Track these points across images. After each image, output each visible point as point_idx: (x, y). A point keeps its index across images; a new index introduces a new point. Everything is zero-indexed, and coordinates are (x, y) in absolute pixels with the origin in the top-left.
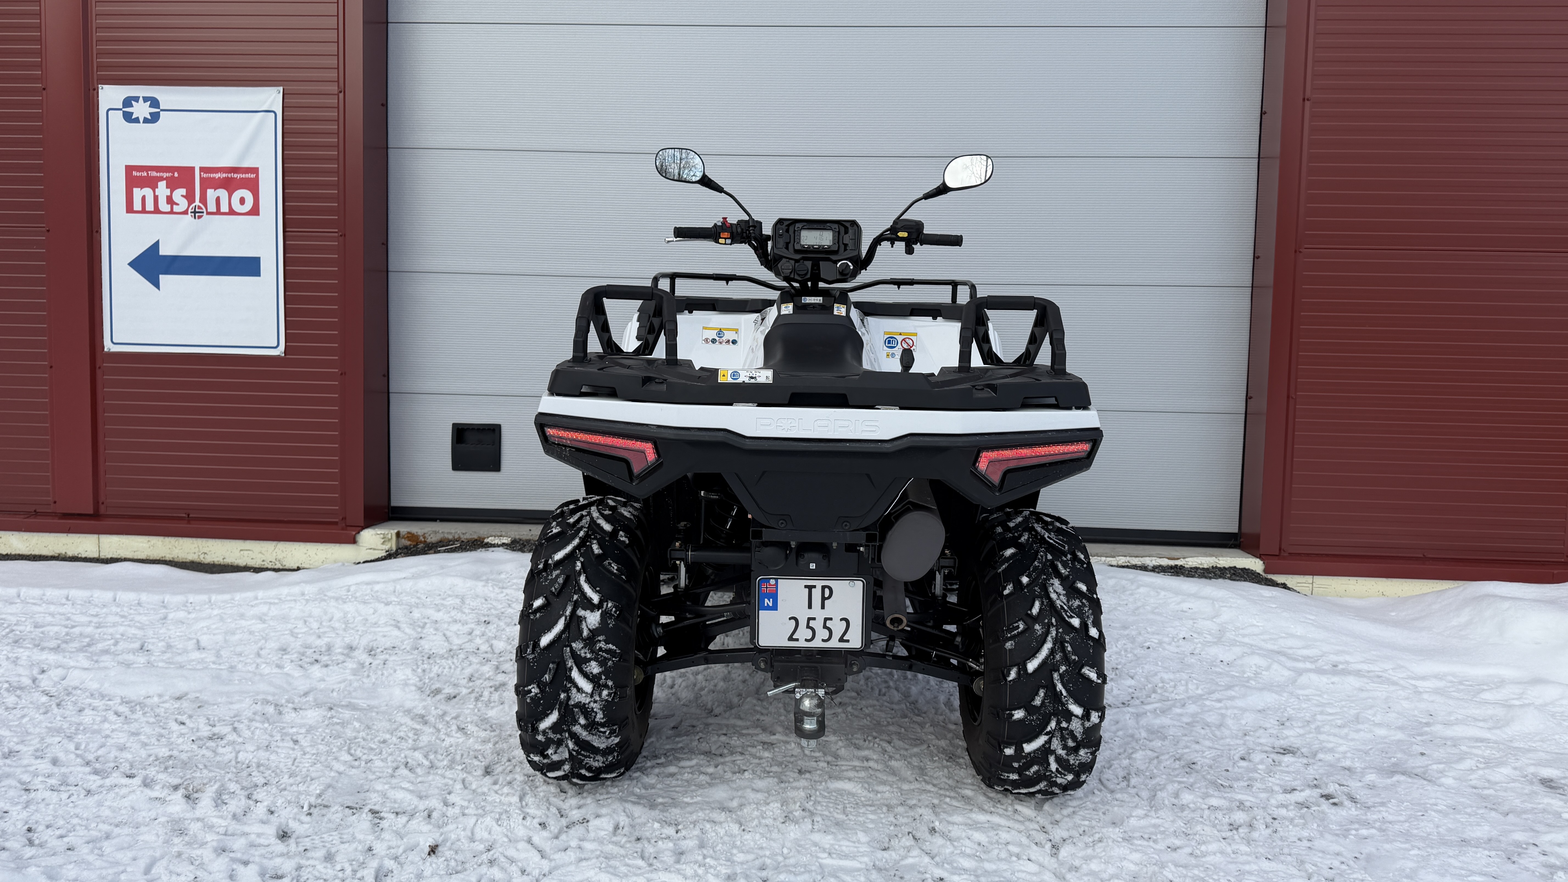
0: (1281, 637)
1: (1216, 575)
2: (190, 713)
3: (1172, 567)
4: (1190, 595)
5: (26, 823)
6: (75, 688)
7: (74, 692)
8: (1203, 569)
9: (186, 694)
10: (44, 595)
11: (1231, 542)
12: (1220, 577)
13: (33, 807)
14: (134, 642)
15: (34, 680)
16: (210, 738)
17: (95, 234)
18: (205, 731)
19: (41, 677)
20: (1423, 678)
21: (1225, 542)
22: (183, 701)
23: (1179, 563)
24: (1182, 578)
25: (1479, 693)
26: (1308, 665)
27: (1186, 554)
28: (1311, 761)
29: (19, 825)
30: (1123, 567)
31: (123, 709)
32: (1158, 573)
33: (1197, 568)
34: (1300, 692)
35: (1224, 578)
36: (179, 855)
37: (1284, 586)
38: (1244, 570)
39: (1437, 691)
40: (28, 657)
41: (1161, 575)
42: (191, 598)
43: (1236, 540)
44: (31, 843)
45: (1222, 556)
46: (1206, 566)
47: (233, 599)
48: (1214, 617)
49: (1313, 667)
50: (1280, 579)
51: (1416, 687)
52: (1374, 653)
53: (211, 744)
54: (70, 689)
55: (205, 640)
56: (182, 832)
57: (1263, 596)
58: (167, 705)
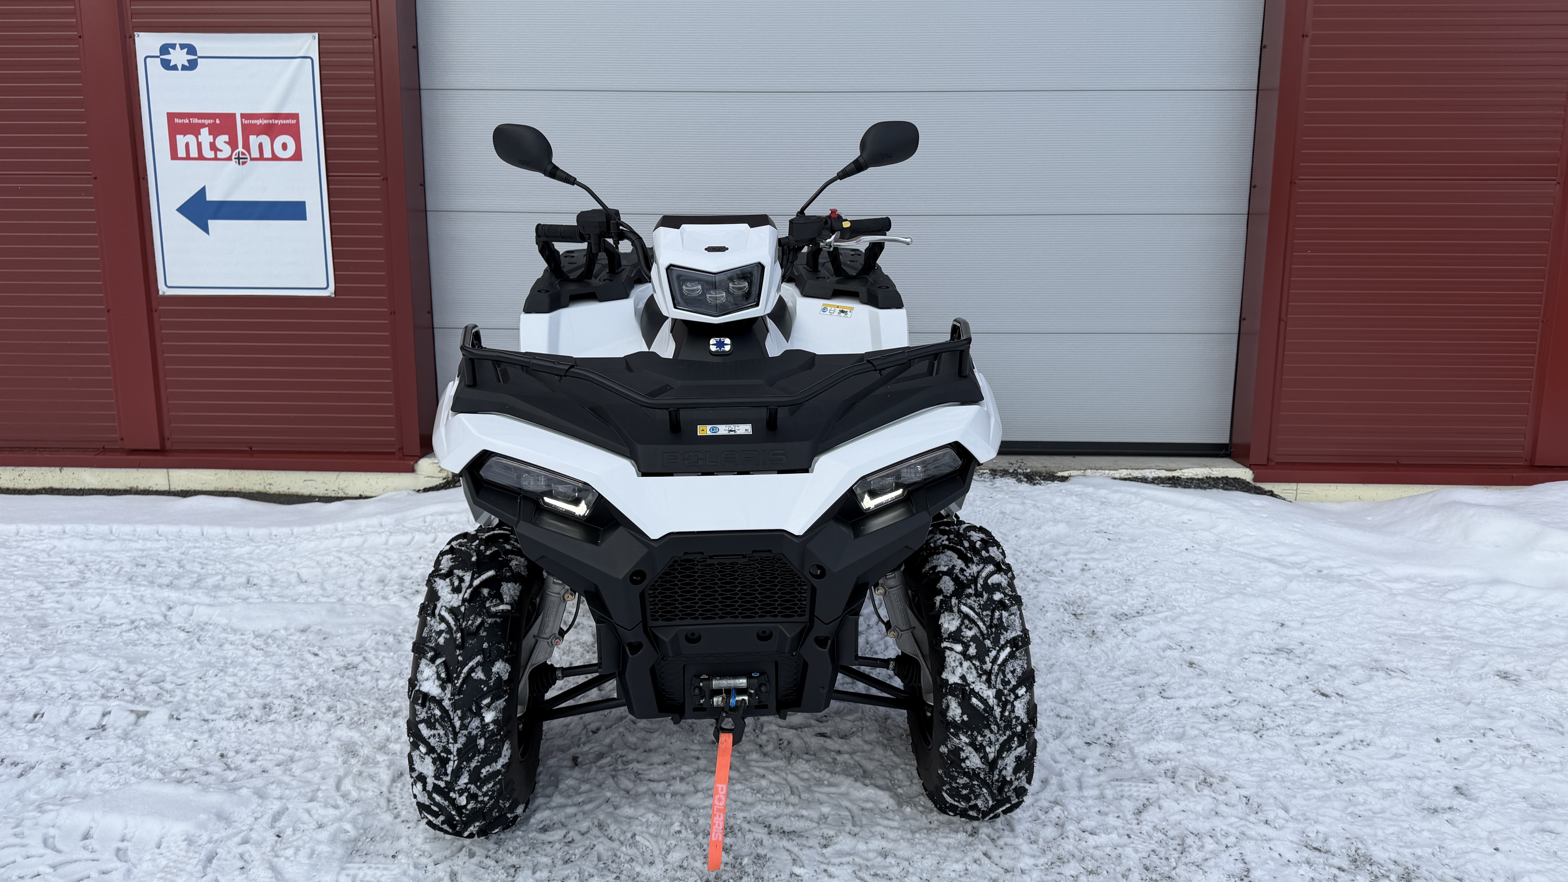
0: (1272, 546)
1: (1210, 485)
2: (318, 644)
3: (1169, 479)
4: (1188, 507)
5: (218, 750)
6: (206, 624)
7: (206, 627)
8: (1198, 479)
9: (309, 627)
10: (135, 531)
11: (1223, 452)
12: (1214, 487)
13: (217, 736)
14: (241, 577)
15: (165, 616)
16: (347, 668)
17: (141, 181)
18: (339, 662)
19: (169, 613)
20: (1397, 580)
21: (1218, 452)
22: (308, 633)
23: (1176, 474)
24: (1179, 489)
25: (1445, 593)
26: (1297, 572)
27: (1181, 466)
28: (1302, 660)
29: (212, 751)
30: (1125, 479)
31: (259, 642)
32: (1158, 484)
33: (1192, 479)
34: (1290, 597)
35: (1218, 488)
36: (360, 774)
37: (1272, 494)
38: (1235, 479)
39: (1410, 593)
40: (152, 595)
41: (1160, 487)
42: (275, 531)
43: (1227, 450)
44: (228, 768)
45: (1215, 467)
46: (1200, 477)
47: (314, 531)
48: (1212, 528)
49: (1301, 573)
50: (1267, 486)
51: (1391, 589)
52: (1354, 558)
53: (348, 673)
54: (202, 624)
55: (305, 574)
56: (354, 754)
57: (1254, 506)
58: (295, 638)
